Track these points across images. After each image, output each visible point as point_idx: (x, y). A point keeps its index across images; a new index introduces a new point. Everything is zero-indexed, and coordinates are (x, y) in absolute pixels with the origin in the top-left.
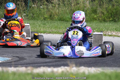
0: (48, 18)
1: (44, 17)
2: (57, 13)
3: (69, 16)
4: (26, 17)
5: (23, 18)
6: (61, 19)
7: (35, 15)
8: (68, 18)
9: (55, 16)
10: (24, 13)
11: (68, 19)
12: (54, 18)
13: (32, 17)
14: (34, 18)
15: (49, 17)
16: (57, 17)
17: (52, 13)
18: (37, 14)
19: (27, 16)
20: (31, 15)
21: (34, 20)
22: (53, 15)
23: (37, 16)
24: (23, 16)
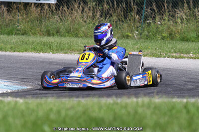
0: (167, 38)
3: (195, 34)
5: (136, 37)
6: (183, 38)
7: (150, 33)
8: (193, 37)
9: (177, 35)
10: (137, 31)
11: (193, 39)
12: (175, 37)
13: (147, 36)
14: (149, 37)
15: (168, 35)
16: (179, 36)
17: (172, 31)
18: (153, 32)
19: (141, 34)
20: (147, 33)
21: (150, 40)
22: (173, 33)
23: (153, 35)
24: (135, 34)
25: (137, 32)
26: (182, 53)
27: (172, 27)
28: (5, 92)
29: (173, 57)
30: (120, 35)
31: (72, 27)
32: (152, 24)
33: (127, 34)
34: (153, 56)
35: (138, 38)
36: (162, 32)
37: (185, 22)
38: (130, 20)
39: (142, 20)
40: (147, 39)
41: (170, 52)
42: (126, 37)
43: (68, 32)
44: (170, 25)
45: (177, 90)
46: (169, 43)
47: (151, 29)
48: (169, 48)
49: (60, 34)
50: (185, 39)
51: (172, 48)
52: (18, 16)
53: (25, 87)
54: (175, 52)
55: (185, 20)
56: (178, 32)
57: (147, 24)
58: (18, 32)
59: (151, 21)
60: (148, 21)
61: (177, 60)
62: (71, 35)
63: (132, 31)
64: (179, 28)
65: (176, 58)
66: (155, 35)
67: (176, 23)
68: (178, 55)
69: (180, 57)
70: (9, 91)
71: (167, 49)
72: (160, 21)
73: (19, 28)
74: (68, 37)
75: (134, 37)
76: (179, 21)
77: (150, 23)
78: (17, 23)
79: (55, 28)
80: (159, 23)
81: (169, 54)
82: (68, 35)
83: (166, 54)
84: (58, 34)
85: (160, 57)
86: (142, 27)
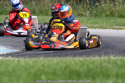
0: (109, 15)
1: (106, 14)
2: (118, 11)
4: (90, 15)
5: (88, 15)
6: (121, 16)
7: (98, 13)
9: (116, 14)
12: (114, 15)
13: (95, 14)
14: (97, 15)
16: (118, 14)
17: (113, 10)
18: (100, 11)
19: (91, 13)
20: (95, 12)
21: (97, 17)
22: (114, 12)
23: (100, 14)
24: (87, 13)
25: (88, 12)
26: (121, 25)
27: (112, 8)
28: (2, 54)
29: (115, 29)
30: (77, 14)
31: (43, 9)
32: (99, 6)
33: (81, 13)
34: (102, 28)
35: (89, 16)
36: (106, 11)
37: (122, 4)
38: (83, 3)
39: (92, 4)
40: (95, 16)
41: (113, 25)
42: (81, 16)
43: (41, 12)
44: (111, 6)
45: (120, 51)
46: (111, 19)
47: (98, 10)
48: (112, 22)
49: (35, 14)
50: (122, 16)
51: (114, 23)
52: (7, 2)
53: (15, 51)
54: (116, 25)
55: (121, 3)
56: (117, 11)
57: (95, 6)
58: (6, 13)
59: (98, 4)
60: (96, 4)
61: (118, 30)
62: (43, 14)
63: (85, 11)
64: (118, 8)
65: (117, 29)
66: (101, 14)
67: (115, 5)
68: (118, 27)
69: (120, 29)
70: (5, 53)
71: (111, 23)
72: (104, 4)
73: (7, 10)
74: (41, 16)
75: (86, 15)
76: (117, 4)
77: (97, 5)
78: (5, 6)
79: (32, 9)
80: (104, 5)
81: (112, 27)
82: (41, 15)
83: (110, 27)
84: (34, 14)
85: (106, 29)
86: (92, 8)
